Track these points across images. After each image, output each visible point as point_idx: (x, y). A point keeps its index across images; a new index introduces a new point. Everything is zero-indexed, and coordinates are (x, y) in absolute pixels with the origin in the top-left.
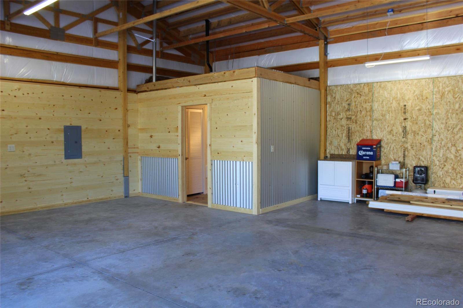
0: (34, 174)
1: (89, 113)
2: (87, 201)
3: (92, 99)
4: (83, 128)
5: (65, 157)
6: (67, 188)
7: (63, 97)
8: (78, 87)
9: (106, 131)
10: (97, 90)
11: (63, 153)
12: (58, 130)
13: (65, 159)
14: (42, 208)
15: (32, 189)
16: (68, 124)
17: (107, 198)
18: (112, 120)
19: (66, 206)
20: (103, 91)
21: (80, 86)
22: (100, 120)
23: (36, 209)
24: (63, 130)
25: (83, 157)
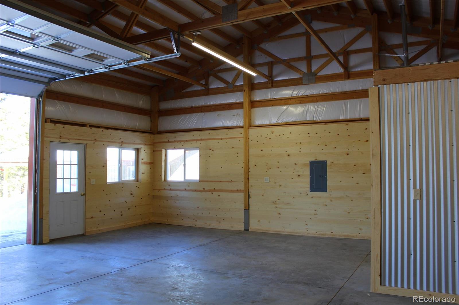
0: (283, 202)
1: (335, 148)
2: (331, 235)
3: (338, 133)
4: (328, 163)
5: (310, 190)
6: (311, 219)
7: (308, 134)
8: (324, 124)
9: (355, 165)
10: (343, 125)
11: (309, 186)
12: (305, 165)
13: (310, 192)
14: (288, 232)
15: (281, 214)
16: (313, 159)
17: (353, 237)
18: (361, 153)
19: (309, 235)
20: (350, 124)
21: (326, 123)
22: (348, 154)
23: (283, 232)
24: (309, 165)
25: (328, 191)
